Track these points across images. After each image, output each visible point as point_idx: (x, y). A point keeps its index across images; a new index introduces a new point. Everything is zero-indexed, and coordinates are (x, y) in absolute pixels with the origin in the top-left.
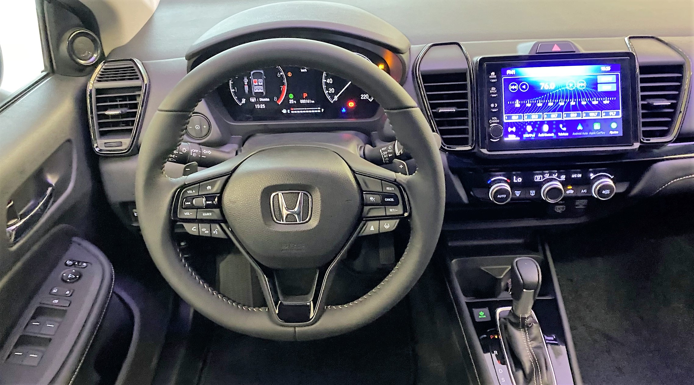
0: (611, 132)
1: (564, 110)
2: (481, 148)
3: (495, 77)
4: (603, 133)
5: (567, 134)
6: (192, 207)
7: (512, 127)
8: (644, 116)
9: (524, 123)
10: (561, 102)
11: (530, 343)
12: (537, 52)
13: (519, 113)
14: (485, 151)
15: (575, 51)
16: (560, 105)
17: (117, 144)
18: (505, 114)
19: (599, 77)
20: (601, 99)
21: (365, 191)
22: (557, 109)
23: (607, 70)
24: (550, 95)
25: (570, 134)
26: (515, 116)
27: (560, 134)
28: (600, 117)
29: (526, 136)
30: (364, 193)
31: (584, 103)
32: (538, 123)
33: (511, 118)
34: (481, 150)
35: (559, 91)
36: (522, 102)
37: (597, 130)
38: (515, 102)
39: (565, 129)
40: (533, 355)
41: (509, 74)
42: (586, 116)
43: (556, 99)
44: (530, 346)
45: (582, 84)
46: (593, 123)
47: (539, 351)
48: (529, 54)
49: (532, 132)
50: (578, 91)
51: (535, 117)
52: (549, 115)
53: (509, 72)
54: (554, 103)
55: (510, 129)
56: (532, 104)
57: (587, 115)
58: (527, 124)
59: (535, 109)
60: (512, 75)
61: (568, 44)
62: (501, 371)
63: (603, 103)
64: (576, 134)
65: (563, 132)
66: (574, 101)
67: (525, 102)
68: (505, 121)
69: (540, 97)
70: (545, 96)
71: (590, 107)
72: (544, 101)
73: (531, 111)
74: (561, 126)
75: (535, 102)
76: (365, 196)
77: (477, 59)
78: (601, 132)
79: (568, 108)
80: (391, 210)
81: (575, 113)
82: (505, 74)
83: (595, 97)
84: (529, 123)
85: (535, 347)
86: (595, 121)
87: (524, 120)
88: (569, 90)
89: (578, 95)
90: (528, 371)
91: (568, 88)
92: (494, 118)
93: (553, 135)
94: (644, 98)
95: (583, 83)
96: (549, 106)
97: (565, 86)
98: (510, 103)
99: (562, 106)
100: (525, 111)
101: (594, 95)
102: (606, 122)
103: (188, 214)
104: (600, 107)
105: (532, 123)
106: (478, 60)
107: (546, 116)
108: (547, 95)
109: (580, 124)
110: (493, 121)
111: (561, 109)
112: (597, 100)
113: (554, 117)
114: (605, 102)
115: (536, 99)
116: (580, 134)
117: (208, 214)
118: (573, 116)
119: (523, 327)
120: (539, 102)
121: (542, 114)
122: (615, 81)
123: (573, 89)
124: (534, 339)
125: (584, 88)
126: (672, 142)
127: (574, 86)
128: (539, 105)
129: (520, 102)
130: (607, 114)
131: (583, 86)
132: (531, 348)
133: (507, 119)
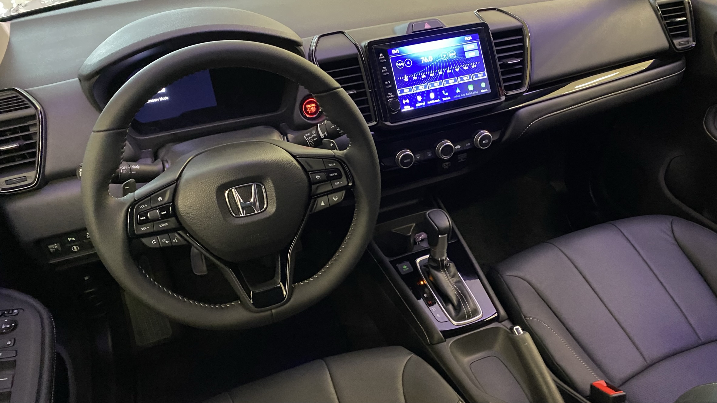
0: (482, 91)
1: (443, 78)
2: (385, 122)
3: (383, 57)
4: (476, 93)
5: (449, 98)
6: (147, 221)
7: (406, 100)
8: (503, 74)
9: (414, 94)
10: (439, 71)
11: (451, 280)
12: (413, 31)
13: (409, 86)
14: (388, 123)
15: (442, 26)
16: (440, 74)
17: (20, 179)
18: (398, 89)
19: (464, 46)
20: (469, 64)
21: (310, 172)
22: (438, 78)
23: (469, 39)
24: (430, 67)
25: (452, 98)
26: (406, 89)
27: (444, 99)
28: (471, 80)
29: (418, 105)
30: (310, 173)
31: (457, 70)
32: (426, 92)
33: (403, 91)
34: (385, 123)
35: (437, 62)
36: (409, 77)
37: (471, 91)
38: (404, 77)
39: (447, 94)
40: (456, 289)
41: (394, 53)
42: (461, 81)
43: (435, 70)
44: (452, 282)
45: (453, 54)
46: (468, 86)
47: (460, 284)
48: (406, 33)
49: (422, 101)
50: (450, 60)
51: (422, 88)
52: (432, 84)
53: (394, 51)
54: (434, 73)
55: (404, 102)
56: (417, 77)
57: (462, 79)
58: (417, 95)
59: (421, 81)
60: (396, 54)
61: (436, 21)
62: (434, 309)
63: (471, 67)
64: (457, 97)
65: (446, 97)
66: (450, 69)
67: (412, 76)
68: (399, 95)
69: (423, 70)
70: (427, 68)
71: (462, 73)
72: (426, 73)
73: (418, 83)
74: (443, 92)
75: (420, 74)
76: (312, 176)
77: (365, 43)
78: (475, 92)
79: (446, 76)
80: (337, 184)
81: (452, 79)
82: (391, 54)
83: (465, 63)
84: (419, 94)
85: (455, 283)
86: (469, 83)
87: (413, 91)
88: (444, 60)
89: (450, 63)
90: (455, 302)
91: (442, 59)
92: (390, 94)
93: (438, 100)
94: (500, 59)
95: (453, 52)
96: (431, 77)
97: (441, 58)
98: (400, 78)
99: (441, 75)
100: (413, 84)
101: (464, 62)
102: (476, 84)
103: (145, 228)
104: (470, 71)
105: (421, 93)
106: (367, 44)
107: (430, 86)
108: (428, 68)
109: (457, 88)
110: (390, 97)
111: (441, 78)
112: (467, 65)
113: (437, 85)
114: (473, 66)
115: (420, 72)
116: (459, 96)
117: (164, 225)
118: (451, 82)
119: (443, 269)
120: (422, 75)
121: (427, 84)
122: (477, 48)
123: (447, 59)
124: (453, 276)
125: (455, 57)
126: (526, 92)
127: (447, 56)
128: (423, 77)
129: (407, 77)
130: (477, 76)
131: (454, 56)
132: (453, 284)
133: (400, 93)
